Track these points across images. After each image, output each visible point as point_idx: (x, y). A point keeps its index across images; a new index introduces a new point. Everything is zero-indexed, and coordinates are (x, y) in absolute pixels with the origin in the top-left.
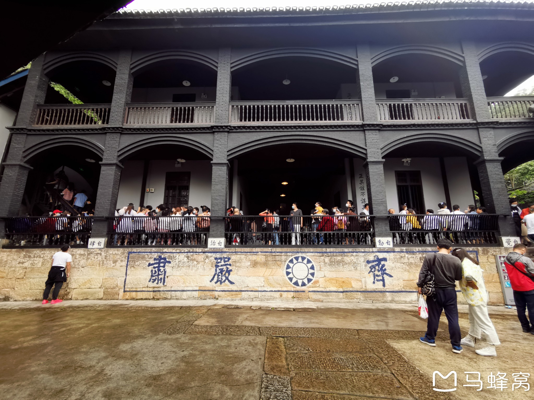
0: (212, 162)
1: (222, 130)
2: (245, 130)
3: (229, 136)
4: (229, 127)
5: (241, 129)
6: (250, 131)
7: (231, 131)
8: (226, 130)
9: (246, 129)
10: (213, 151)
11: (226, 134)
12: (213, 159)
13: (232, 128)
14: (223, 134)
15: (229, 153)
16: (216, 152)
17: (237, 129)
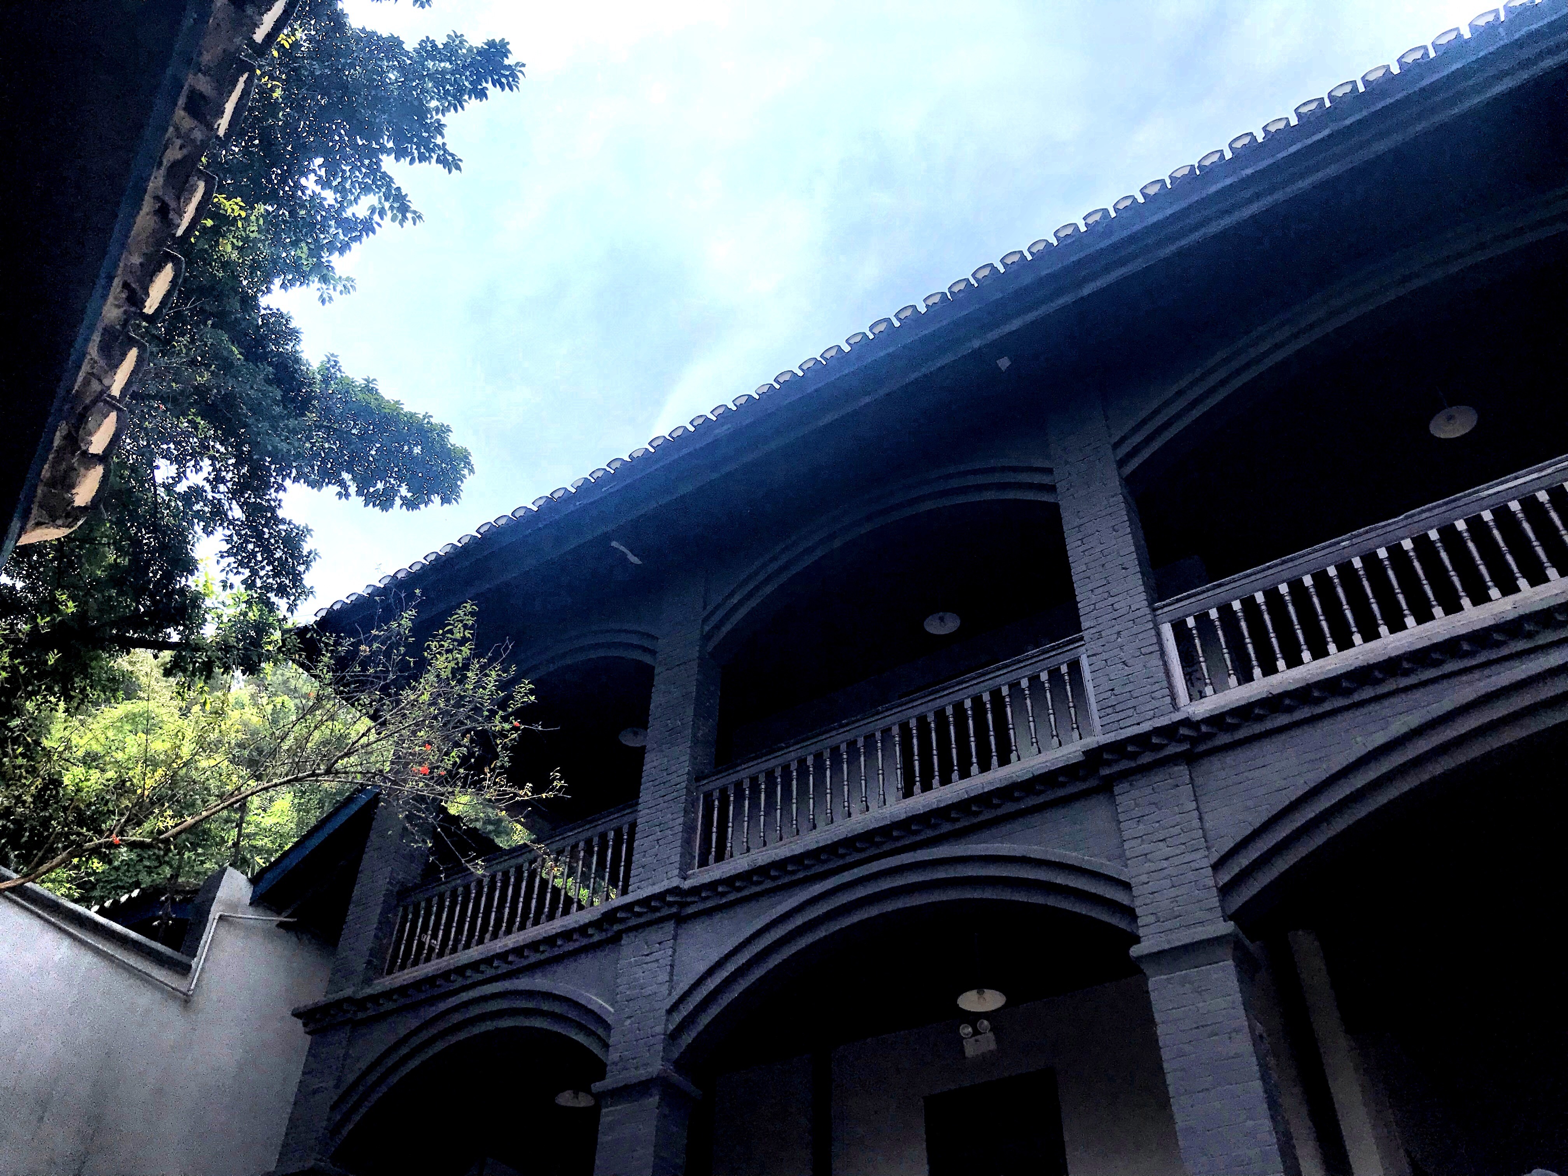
0: (1135, 951)
1: (1147, 758)
2: (1283, 720)
3: (1199, 781)
4: (1183, 731)
5: (1260, 719)
6: (1319, 710)
7: (1202, 748)
8: (1173, 749)
9: (1290, 710)
10: (1127, 886)
11: (1181, 771)
12: (1141, 932)
13: (1204, 729)
14: (1158, 777)
15: (1225, 877)
16: (1151, 887)
17: (1235, 728)
